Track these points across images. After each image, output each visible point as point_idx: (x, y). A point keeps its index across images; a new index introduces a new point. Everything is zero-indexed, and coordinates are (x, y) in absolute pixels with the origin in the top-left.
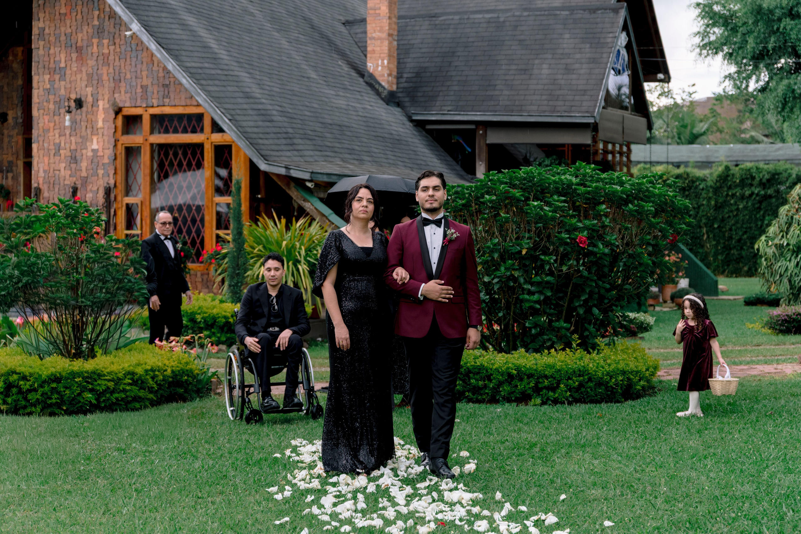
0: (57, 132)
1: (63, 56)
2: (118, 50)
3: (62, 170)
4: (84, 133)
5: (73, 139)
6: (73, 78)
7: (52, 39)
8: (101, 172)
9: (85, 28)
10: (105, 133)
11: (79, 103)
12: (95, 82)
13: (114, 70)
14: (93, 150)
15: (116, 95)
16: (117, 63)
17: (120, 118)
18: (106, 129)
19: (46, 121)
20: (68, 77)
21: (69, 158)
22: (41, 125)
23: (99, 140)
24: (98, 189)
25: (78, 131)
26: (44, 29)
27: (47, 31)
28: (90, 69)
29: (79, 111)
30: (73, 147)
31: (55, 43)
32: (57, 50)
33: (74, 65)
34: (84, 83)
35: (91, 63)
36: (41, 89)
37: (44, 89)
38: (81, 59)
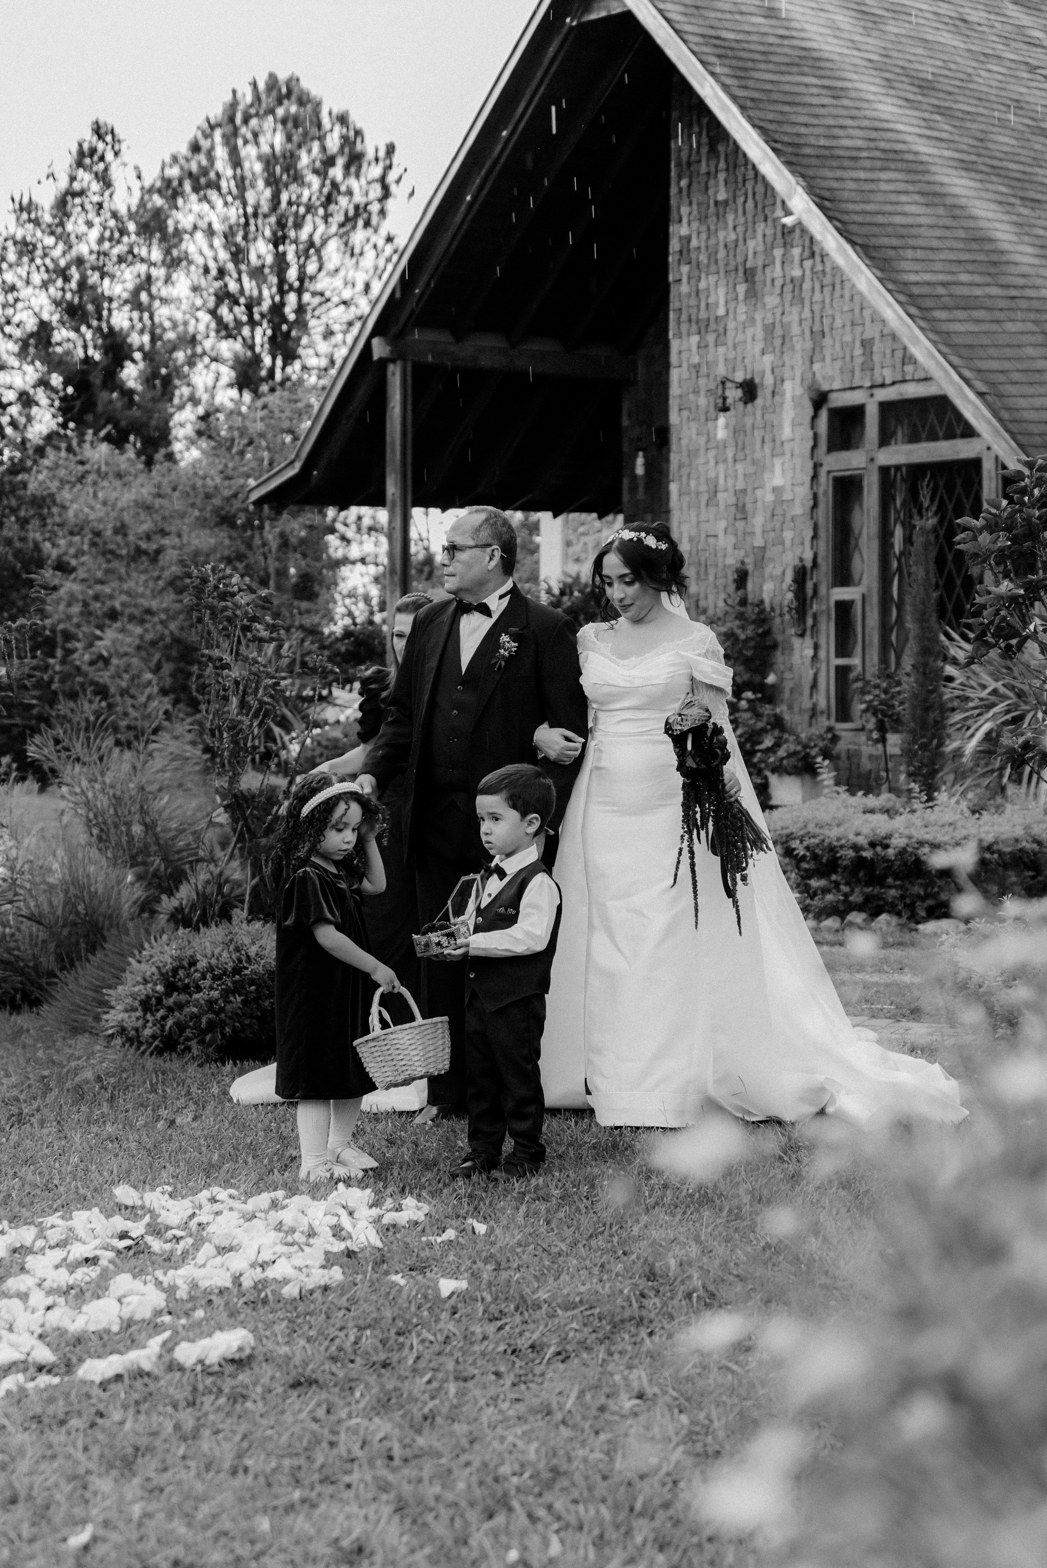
0: (711, 454)
1: (722, 292)
2: (819, 267)
3: (721, 534)
4: (758, 455)
5: (739, 467)
6: (740, 337)
7: (703, 258)
8: (788, 535)
9: (761, 227)
10: (797, 451)
11: (750, 390)
12: (778, 342)
13: (812, 311)
14: (775, 490)
15: (816, 367)
16: (817, 297)
17: (824, 415)
18: (798, 441)
19: (694, 431)
20: (730, 334)
21: (733, 509)
22: (684, 442)
23: (786, 466)
24: (784, 573)
25: (748, 452)
26: (689, 239)
27: (694, 243)
28: (769, 315)
29: (749, 406)
30: (740, 485)
31: (708, 266)
32: (712, 279)
33: (742, 308)
34: (760, 345)
35: (771, 300)
36: (685, 365)
37: (689, 366)
38: (753, 294)
